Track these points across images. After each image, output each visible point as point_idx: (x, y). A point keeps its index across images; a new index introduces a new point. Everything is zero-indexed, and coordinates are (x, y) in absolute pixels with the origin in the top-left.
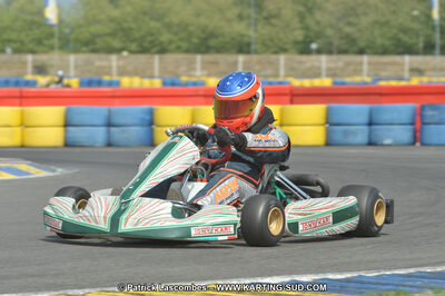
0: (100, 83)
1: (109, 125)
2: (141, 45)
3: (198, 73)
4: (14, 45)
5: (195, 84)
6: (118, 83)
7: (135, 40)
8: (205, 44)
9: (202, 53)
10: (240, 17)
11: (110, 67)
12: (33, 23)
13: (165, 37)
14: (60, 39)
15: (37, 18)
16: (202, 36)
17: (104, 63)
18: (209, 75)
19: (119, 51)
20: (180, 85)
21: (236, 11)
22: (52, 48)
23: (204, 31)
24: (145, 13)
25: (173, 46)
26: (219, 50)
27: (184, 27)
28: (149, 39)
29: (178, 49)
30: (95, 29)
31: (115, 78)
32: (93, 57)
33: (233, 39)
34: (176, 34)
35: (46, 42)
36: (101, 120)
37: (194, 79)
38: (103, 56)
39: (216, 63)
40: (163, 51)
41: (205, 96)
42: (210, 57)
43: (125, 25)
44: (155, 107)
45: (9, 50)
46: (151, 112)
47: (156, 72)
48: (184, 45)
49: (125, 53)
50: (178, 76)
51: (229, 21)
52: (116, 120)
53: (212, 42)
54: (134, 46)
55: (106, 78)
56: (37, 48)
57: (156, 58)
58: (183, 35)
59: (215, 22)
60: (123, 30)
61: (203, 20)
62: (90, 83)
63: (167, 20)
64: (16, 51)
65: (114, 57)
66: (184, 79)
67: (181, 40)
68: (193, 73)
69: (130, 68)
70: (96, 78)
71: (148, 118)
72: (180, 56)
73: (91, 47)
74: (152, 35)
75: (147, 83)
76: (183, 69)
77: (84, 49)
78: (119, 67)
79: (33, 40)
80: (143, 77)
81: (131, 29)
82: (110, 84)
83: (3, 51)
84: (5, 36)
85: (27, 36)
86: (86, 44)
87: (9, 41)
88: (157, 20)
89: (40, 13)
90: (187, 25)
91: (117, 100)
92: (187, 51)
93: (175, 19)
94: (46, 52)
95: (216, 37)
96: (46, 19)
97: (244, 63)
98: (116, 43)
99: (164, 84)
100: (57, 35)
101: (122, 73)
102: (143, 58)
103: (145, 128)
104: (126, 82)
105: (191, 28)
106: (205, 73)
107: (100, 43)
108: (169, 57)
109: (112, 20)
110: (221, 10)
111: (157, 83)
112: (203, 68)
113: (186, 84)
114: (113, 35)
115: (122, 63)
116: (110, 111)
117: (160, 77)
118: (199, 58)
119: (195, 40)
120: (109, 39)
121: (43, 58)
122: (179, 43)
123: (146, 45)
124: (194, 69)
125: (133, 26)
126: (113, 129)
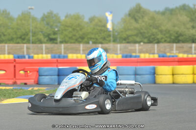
0: (131, 56)
1: (136, 74)
2: (149, 40)
3: (175, 52)
4: (93, 40)
5: (173, 56)
6: (139, 56)
7: (146, 38)
8: (178, 39)
9: (176, 43)
10: (193, 27)
11: (136, 50)
12: (101, 30)
13: (160, 36)
14: (113, 37)
15: (103, 28)
16: (176, 35)
17: (133, 48)
18: (179, 53)
19: (139, 42)
20: (166, 57)
21: (191, 24)
22: (110, 41)
23: (177, 33)
24: (151, 26)
25: (163, 40)
26: (184, 42)
27: (168, 31)
28: (153, 37)
29: (165, 41)
30: (129, 33)
31: (138, 54)
32: (128, 45)
33: (190, 37)
34: (164, 35)
35: (107, 39)
36: (132, 72)
37: (172, 55)
38: (132, 45)
39: (183, 47)
40: (158, 42)
41: (178, 61)
42: (180, 45)
43: (142, 31)
44: (156, 66)
45: (91, 42)
46: (154, 69)
47: (156, 51)
48: (168, 40)
49: (142, 43)
50: (165, 53)
51: (188, 29)
52: (139, 72)
53: (180, 38)
54: (146, 40)
55: (134, 54)
56: (103, 42)
57: (156, 45)
58: (167, 35)
59: (182, 29)
60: (141, 33)
61: (176, 29)
62: (126, 56)
63: (160, 29)
64: (94, 43)
65: (137, 45)
66: (168, 54)
67: (166, 37)
68: (172, 52)
69: (144, 50)
70: (129, 54)
71: (153, 71)
72: (166, 44)
73: (127, 41)
74: (154, 35)
75: (152, 56)
76: (168, 50)
77: (124, 42)
78: (139, 49)
79: (101, 38)
80: (150, 54)
81: (144, 33)
82: (136, 57)
83: (89, 43)
84: (89, 36)
85: (99, 36)
86: (125, 39)
87: (91, 38)
88: (156, 29)
89: (105, 26)
90: (169, 31)
91: (138, 63)
92: (169, 42)
93: (163, 28)
94: (107, 43)
95: (183, 36)
96: (108, 29)
97: (195, 47)
98: (138, 39)
99: (159, 56)
100: (112, 36)
101: (141, 52)
102: (150, 45)
103: (151, 76)
104: (143, 56)
105: (171, 32)
106: (178, 52)
107: (131, 39)
108: (162, 45)
109: (136, 29)
110: (184, 24)
111: (156, 56)
112: (176, 50)
113: (169, 57)
114: (136, 35)
115: (140, 47)
116: (136, 68)
117: (157, 54)
118: (175, 45)
119: (173, 37)
120: (135, 37)
121: (106, 45)
122: (166, 39)
123: (151, 39)
124: (173, 50)
125: (145, 31)
126: (137, 76)
